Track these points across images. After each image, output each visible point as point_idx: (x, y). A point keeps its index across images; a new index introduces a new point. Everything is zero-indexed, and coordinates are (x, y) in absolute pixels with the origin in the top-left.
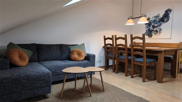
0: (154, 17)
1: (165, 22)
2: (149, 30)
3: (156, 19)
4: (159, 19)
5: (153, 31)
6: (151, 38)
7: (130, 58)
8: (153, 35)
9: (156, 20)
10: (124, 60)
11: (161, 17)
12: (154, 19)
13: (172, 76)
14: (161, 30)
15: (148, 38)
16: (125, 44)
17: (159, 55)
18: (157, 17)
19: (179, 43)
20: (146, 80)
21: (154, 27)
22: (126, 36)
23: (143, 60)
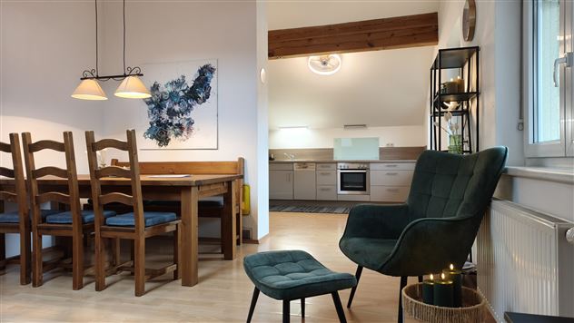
0: (172, 84)
1: (200, 101)
2: (158, 122)
3: (178, 90)
4: (183, 91)
5: (171, 124)
6: (168, 147)
7: (88, 217)
8: (172, 137)
9: (177, 93)
10: (67, 228)
11: (190, 85)
12: (170, 89)
13: (223, 256)
14: (191, 123)
15: (157, 147)
16: (66, 168)
17: (183, 198)
18: (178, 84)
19: (237, 160)
20: (148, 286)
21: (172, 113)
22: (68, 136)
23: (133, 220)
